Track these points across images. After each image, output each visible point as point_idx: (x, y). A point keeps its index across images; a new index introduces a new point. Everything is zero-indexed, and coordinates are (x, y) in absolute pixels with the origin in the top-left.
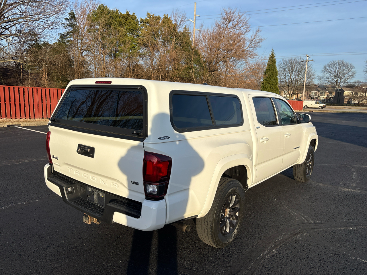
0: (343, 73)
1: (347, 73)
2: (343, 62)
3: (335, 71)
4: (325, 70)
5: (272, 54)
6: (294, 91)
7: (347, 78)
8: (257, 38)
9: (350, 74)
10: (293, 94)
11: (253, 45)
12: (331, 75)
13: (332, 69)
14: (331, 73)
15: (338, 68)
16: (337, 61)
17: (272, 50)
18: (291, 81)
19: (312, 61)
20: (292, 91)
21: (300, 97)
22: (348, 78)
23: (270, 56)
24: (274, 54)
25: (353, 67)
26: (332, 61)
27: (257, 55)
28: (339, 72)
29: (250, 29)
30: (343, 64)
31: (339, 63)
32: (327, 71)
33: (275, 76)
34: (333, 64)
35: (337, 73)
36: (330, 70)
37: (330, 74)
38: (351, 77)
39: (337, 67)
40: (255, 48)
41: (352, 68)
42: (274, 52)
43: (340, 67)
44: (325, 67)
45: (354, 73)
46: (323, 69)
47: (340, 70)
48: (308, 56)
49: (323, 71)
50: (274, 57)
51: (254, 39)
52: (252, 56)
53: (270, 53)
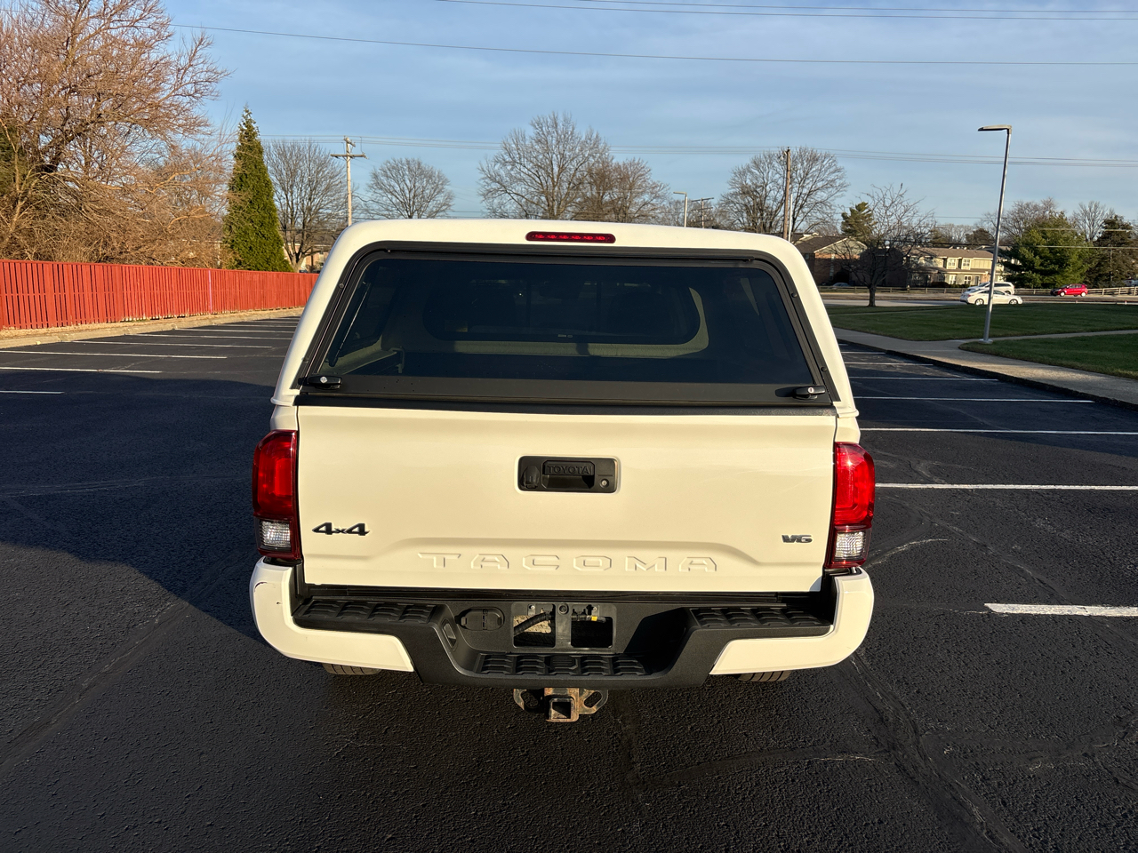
0: (423, 197)
1: (431, 197)
2: (419, 164)
3: (402, 190)
4: (377, 184)
5: (248, 124)
6: (302, 244)
7: (434, 210)
8: (201, 66)
9: (440, 198)
10: (303, 253)
11: (190, 88)
12: (394, 199)
13: (393, 183)
14: (393, 194)
15: (408, 182)
16: (404, 161)
17: (247, 111)
18: (292, 215)
19: (361, 156)
20: (298, 245)
21: (320, 261)
22: (437, 212)
23: (242, 130)
24: (254, 126)
25: (445, 182)
26: (392, 161)
27: (206, 125)
28: (413, 191)
29: (171, 29)
30: (420, 171)
31: (409, 168)
32: (381, 189)
33: (265, 199)
34: (394, 170)
35: (408, 196)
36: (390, 186)
37: (390, 196)
38: (444, 208)
39: (406, 178)
40: (197, 98)
41: (442, 184)
42: (252, 117)
43: (414, 177)
44: (376, 176)
45: (450, 197)
46: (370, 181)
47: (414, 186)
48: (348, 140)
49: (371, 187)
50: (254, 134)
51: (191, 69)
52: (191, 126)
53: (240, 120)
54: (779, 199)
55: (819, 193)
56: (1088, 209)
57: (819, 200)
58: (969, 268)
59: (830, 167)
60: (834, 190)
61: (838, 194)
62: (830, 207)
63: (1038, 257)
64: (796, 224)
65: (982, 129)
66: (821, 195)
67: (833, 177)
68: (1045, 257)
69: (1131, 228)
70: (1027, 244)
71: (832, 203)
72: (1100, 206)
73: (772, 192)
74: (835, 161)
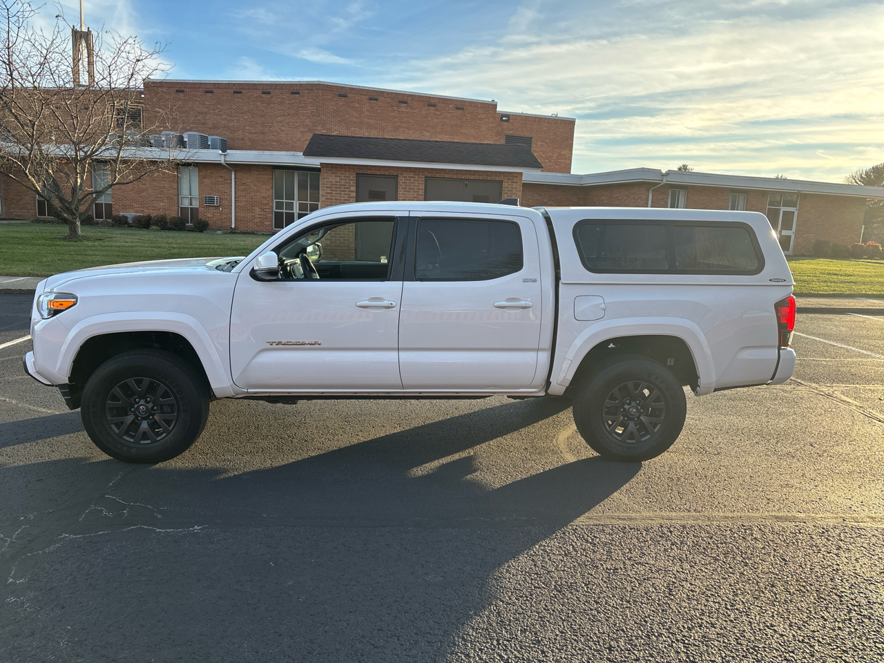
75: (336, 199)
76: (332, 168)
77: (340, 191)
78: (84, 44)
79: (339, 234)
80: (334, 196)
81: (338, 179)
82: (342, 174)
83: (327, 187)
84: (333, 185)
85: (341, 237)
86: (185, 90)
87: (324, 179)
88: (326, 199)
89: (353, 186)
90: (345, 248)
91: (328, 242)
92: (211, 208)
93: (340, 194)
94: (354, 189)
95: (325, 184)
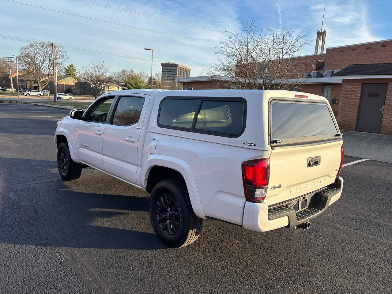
54: (42, 60)
55: (58, 59)
56: (141, 73)
57: (58, 62)
58: (112, 90)
59: (62, 50)
60: (64, 59)
61: (66, 61)
62: (63, 65)
63: (132, 87)
64: (50, 71)
65: (145, 49)
66: (59, 61)
67: (63, 54)
68: (135, 87)
69: (156, 80)
70: (129, 83)
71: (64, 64)
72: (144, 72)
73: (39, 57)
74: (63, 48)
75: (348, 98)
76: (349, 81)
77: (351, 93)
78: (321, 37)
79: (347, 116)
80: (348, 96)
81: (351, 87)
82: (354, 84)
83: (344, 92)
84: (348, 90)
85: (349, 118)
86: (344, 50)
87: (344, 87)
88: (343, 98)
89: (359, 91)
90: (350, 124)
91: (341, 120)
92: (334, 104)
93: (351, 95)
94: (359, 92)
95: (344, 90)
